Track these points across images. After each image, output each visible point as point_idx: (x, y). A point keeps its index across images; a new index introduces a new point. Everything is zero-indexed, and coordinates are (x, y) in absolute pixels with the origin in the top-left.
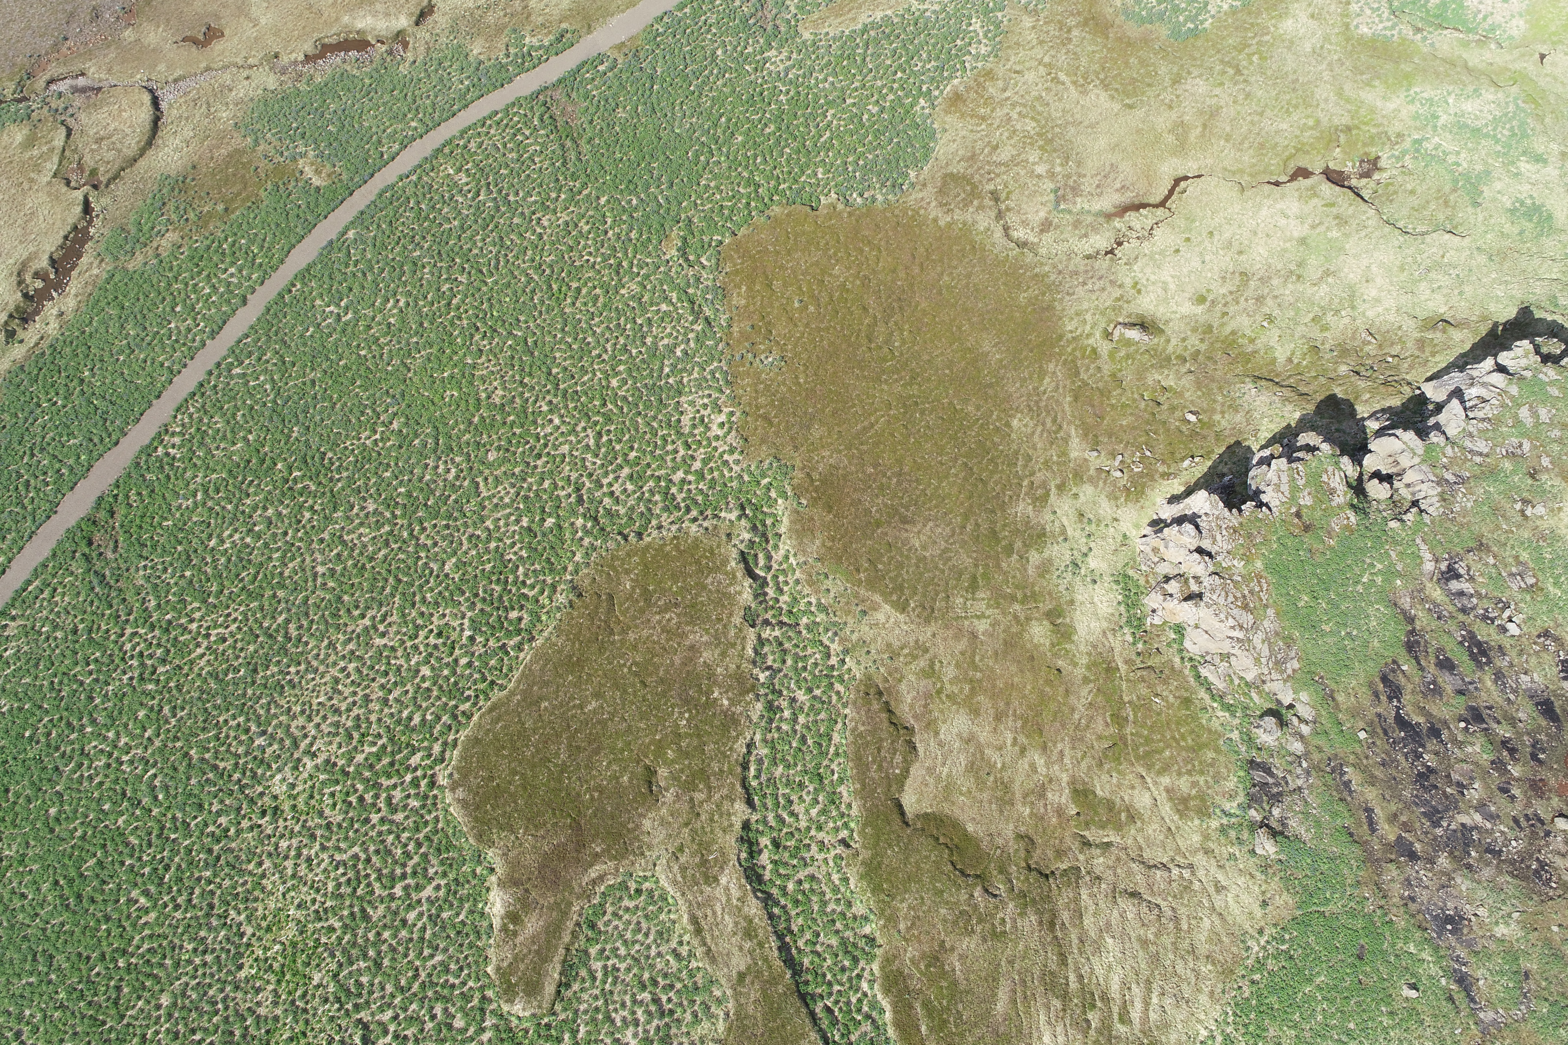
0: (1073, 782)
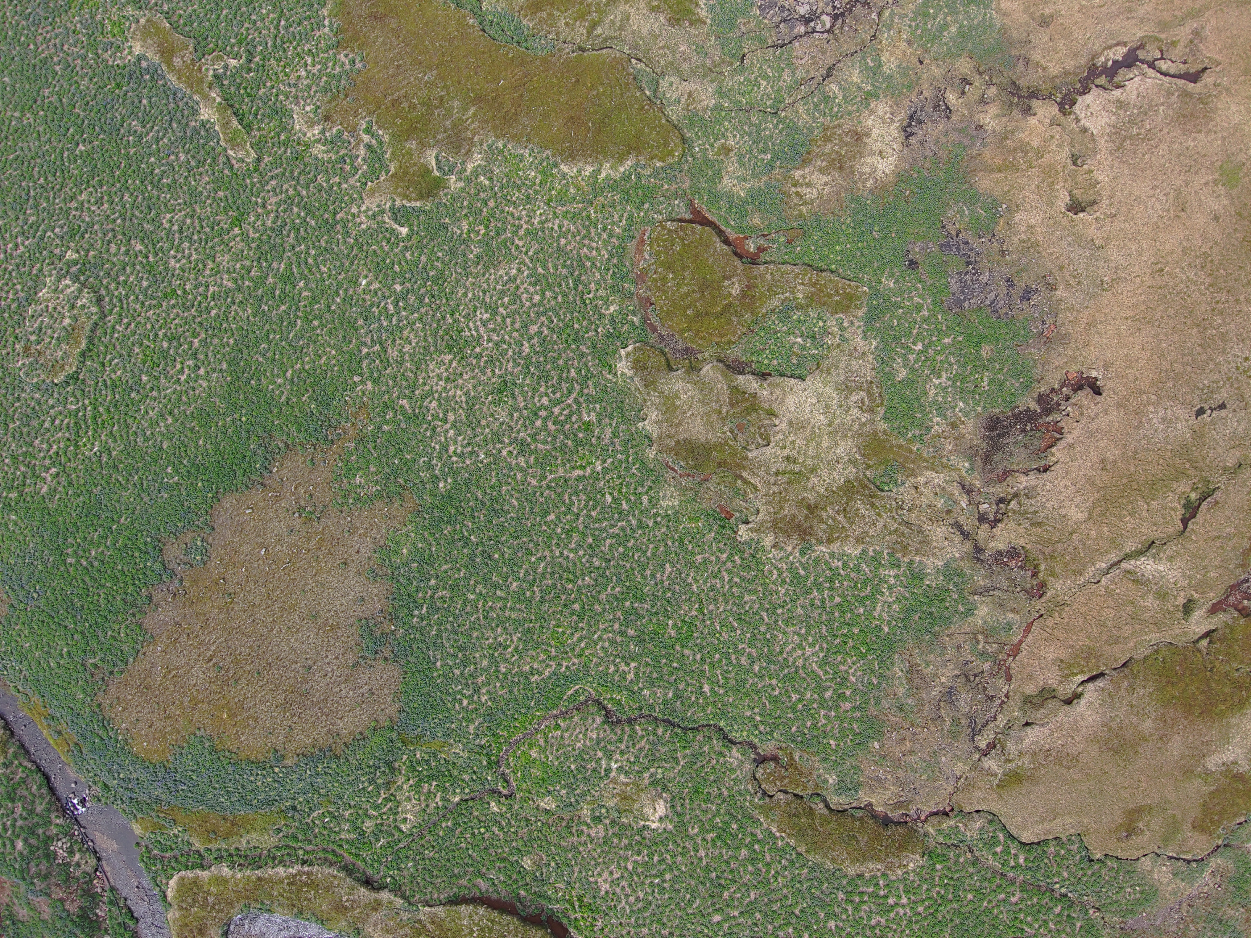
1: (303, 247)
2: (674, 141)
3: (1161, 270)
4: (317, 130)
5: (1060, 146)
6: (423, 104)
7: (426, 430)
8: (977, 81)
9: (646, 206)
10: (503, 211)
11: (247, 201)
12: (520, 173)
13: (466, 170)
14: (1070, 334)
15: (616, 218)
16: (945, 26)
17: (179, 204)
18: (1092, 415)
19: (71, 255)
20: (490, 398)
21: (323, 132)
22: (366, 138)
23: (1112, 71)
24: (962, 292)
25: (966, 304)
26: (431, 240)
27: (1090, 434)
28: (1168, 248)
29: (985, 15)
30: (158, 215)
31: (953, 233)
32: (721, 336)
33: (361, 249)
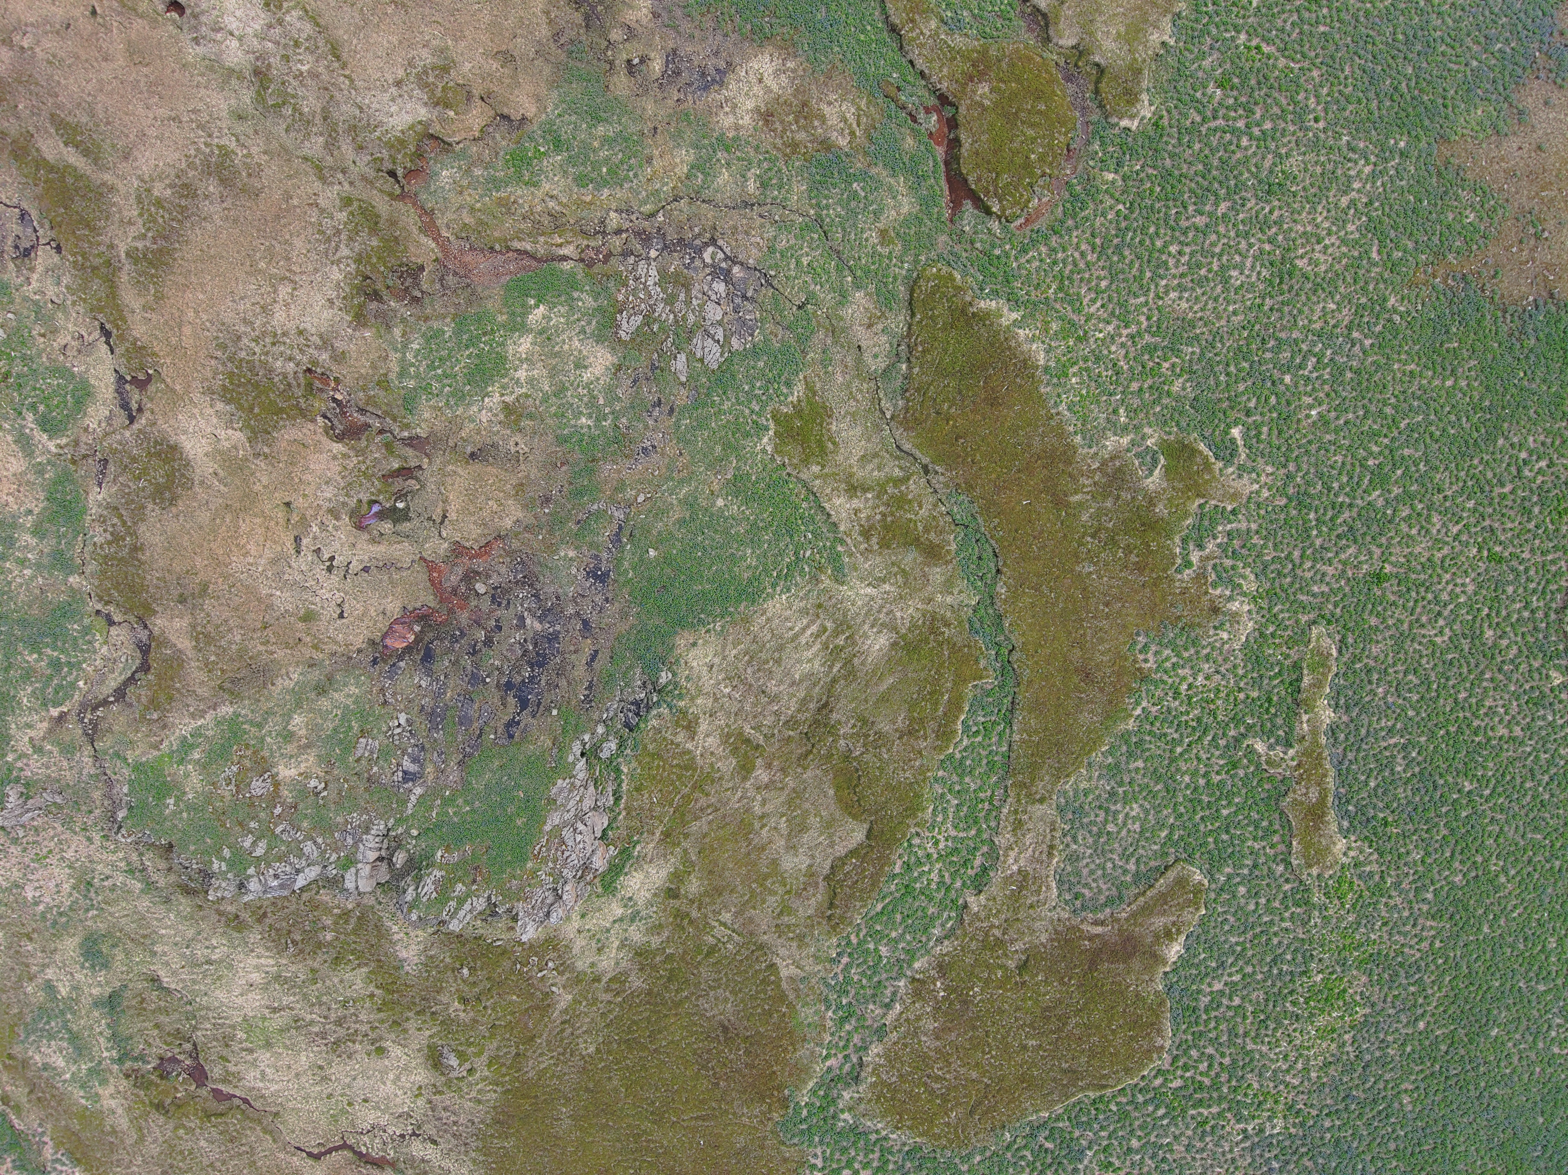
0: (745, 779)
1: (1340, 499)
2: (925, 287)
4: (1234, 606)
6: (1116, 544)
7: (1376, 209)
8: (621, 58)
9: (997, 252)
15: (1035, 264)
17: (1420, 643)
20: (1293, 189)
22: (1195, 557)
29: (559, 116)
30: (1448, 650)
32: (1030, 59)
33: (1289, 449)
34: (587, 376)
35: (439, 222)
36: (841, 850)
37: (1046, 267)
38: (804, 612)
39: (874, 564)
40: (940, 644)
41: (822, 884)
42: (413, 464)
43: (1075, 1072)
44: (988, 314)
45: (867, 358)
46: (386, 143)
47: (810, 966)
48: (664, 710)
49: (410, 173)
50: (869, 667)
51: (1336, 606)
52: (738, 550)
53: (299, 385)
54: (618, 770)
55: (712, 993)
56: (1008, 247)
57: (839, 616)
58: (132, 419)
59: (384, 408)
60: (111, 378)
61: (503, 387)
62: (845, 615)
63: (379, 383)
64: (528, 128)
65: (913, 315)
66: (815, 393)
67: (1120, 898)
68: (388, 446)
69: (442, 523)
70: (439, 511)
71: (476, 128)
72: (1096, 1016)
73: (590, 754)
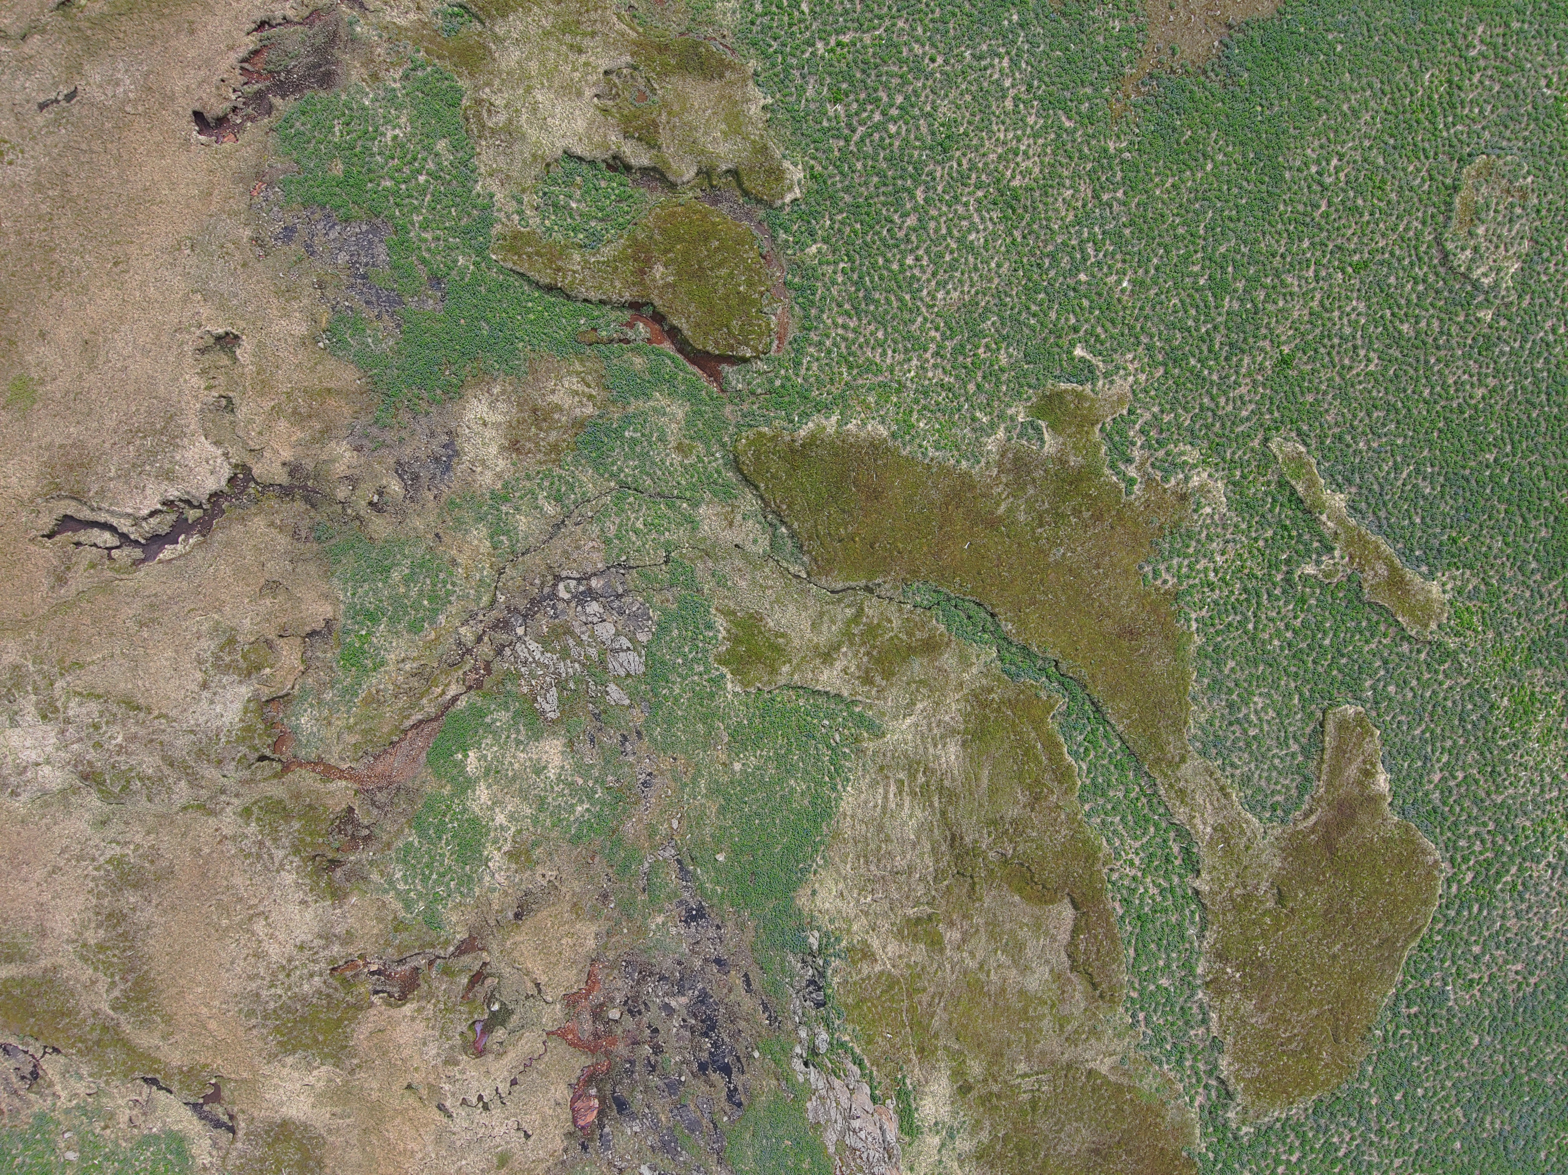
0: (942, 950)
1: (1203, 330)
2: (747, 459)
3: (116, 264)
4: (1195, 481)
5: (251, 421)
6: (1063, 516)
7: (1039, 88)
8: (362, 506)
9: (778, 383)
10: (957, 377)
11: (1276, 387)
12: (937, 426)
13: (1006, 429)
14: (233, 183)
15: (815, 366)
16: (407, 581)
17: (1360, 383)
18: (206, 86)
19: (1487, 315)
20: (962, 130)
21: (1187, 479)
22: (1132, 472)
23: (181, 527)
24: (370, 243)
25: (364, 228)
26: (1045, 340)
27: (208, 63)
28: (108, 292)
29: (354, 594)
30: (1385, 368)
31: (386, 317)
32: (673, 214)
33: (1131, 328)
34: (552, 774)
35: (332, 762)
36: (1064, 937)
37: (824, 362)
38: (874, 784)
39: (894, 696)
40: (998, 710)
41: (1073, 976)
42: (477, 968)
43: (1387, 940)
44: (813, 436)
45: (749, 547)
46: (236, 741)
47: (1119, 1046)
48: (836, 963)
49: (276, 746)
50: (960, 778)
51: (1271, 413)
52: (782, 789)
53: (336, 989)
54: (842, 1045)
55: (1062, 1135)
56: (783, 372)
57: (903, 761)
58: (232, 1130)
59: (417, 944)
60: (188, 1114)
61: (495, 842)
62: (907, 757)
63: (396, 930)
64: (338, 626)
65: (757, 488)
66: (734, 613)
67: (1306, 779)
68: (446, 972)
69: (540, 991)
70: (530, 985)
71: (297, 663)
72: (1367, 885)
73: (812, 1058)
